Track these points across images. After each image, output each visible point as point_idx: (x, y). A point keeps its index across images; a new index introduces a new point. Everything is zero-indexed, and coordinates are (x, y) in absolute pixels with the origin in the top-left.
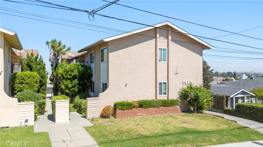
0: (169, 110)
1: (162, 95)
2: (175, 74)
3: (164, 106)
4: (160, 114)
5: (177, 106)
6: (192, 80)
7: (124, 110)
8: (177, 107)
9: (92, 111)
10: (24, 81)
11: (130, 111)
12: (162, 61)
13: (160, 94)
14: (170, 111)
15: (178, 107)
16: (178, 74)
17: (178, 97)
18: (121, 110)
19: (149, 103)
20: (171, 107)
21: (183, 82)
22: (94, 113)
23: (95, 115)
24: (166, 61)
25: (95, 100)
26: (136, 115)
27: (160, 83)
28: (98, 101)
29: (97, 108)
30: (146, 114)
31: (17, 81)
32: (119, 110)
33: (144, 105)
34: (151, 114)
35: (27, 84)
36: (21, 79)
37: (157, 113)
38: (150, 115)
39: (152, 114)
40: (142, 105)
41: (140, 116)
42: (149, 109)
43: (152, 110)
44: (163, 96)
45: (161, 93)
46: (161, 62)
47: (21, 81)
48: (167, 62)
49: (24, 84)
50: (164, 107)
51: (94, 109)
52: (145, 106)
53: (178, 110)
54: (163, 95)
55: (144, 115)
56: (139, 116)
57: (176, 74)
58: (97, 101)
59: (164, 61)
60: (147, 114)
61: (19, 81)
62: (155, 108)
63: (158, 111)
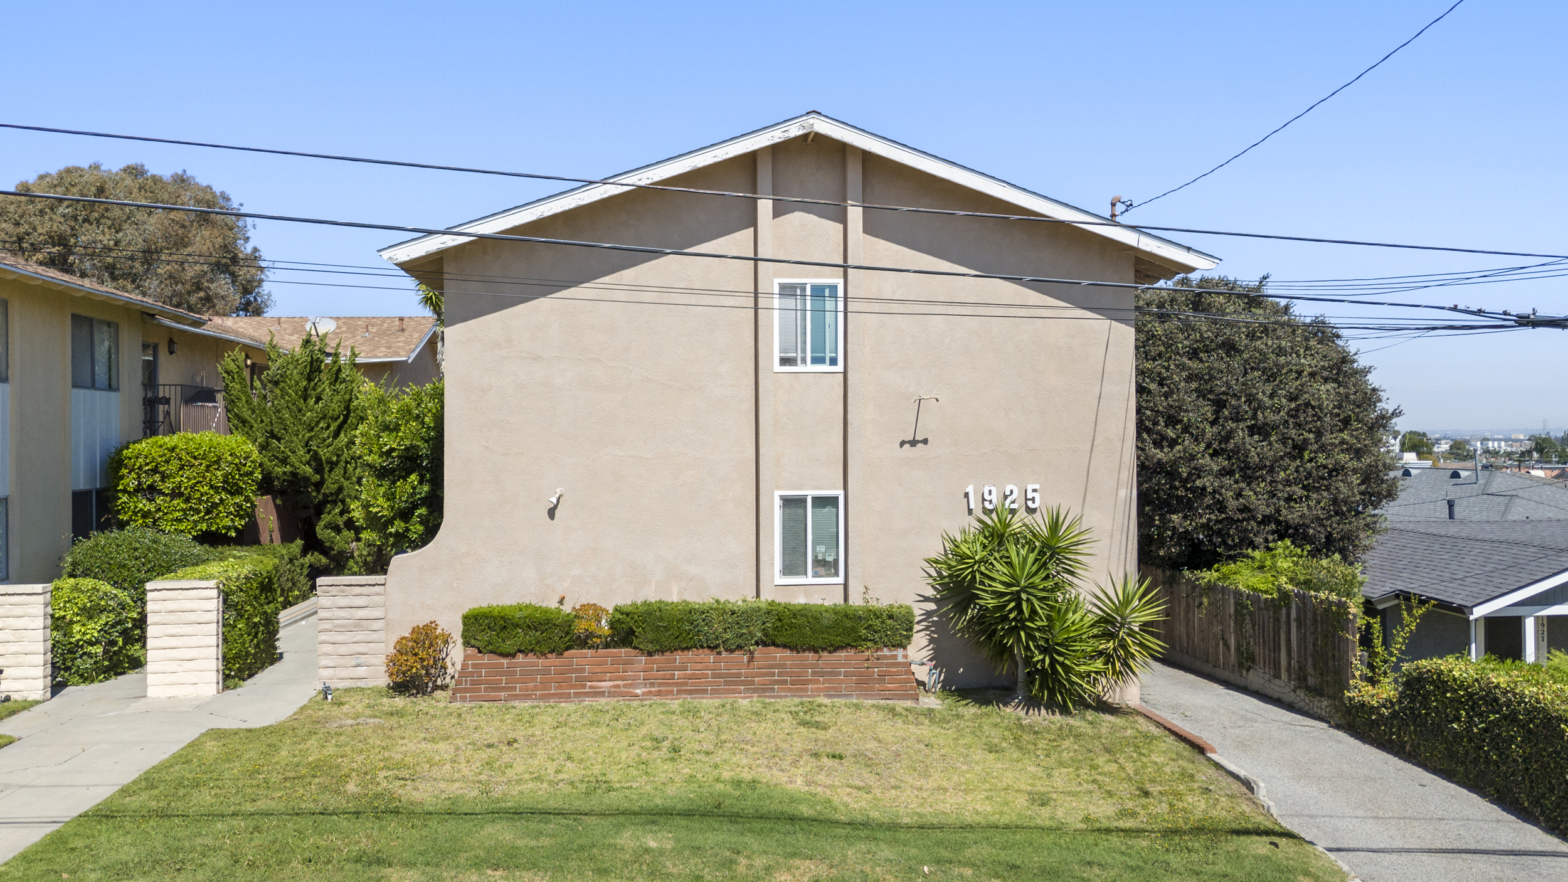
0: (822, 674)
1: (806, 574)
2: (902, 443)
3: (785, 646)
4: (755, 691)
5: (886, 652)
6: (1037, 486)
7: (513, 656)
8: (885, 657)
9: (343, 649)
10: (163, 481)
11: (552, 659)
12: (804, 361)
13: (787, 570)
14: (829, 682)
15: (895, 657)
16: (925, 441)
17: (930, 592)
18: (491, 652)
19: (678, 621)
20: (843, 654)
21: (967, 495)
22: (353, 663)
23: (361, 671)
24: (834, 361)
25: (358, 590)
26: (584, 686)
27: (792, 503)
28: (379, 594)
29: (374, 636)
30: (652, 685)
31: (130, 482)
32: (480, 652)
33: (638, 631)
34: (691, 692)
35: (176, 494)
36: (145, 472)
37: (730, 683)
38: (679, 692)
39: (696, 692)
40: (632, 632)
41: (611, 694)
42: (679, 657)
43: (699, 666)
44: (810, 579)
45: (792, 566)
46: (800, 368)
47: (147, 481)
48: (840, 368)
49: (164, 494)
50: (788, 653)
51: (359, 638)
52: (650, 636)
53: (891, 674)
54: (816, 575)
55: (638, 691)
56: (602, 694)
57: (913, 443)
58: (376, 598)
59: (816, 360)
60: (660, 685)
61: (139, 477)
62: (724, 654)
63: (739, 675)
